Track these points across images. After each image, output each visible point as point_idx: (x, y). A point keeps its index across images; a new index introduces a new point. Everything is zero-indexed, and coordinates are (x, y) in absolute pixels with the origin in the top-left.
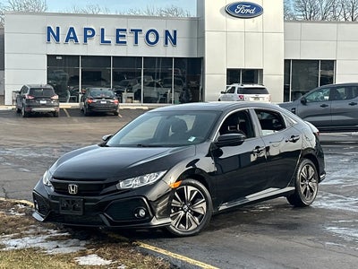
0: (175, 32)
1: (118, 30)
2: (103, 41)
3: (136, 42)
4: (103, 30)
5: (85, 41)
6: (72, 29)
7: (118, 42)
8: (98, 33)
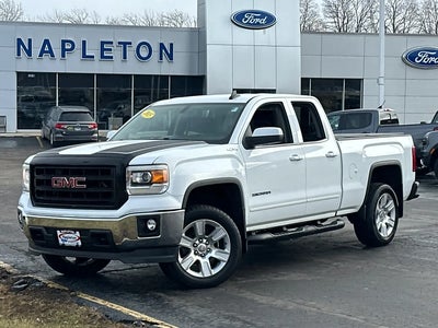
0: (171, 45)
1: (103, 43)
2: (84, 56)
3: (125, 58)
4: (84, 42)
5: (63, 56)
6: (47, 42)
7: (102, 56)
8: (78, 46)
